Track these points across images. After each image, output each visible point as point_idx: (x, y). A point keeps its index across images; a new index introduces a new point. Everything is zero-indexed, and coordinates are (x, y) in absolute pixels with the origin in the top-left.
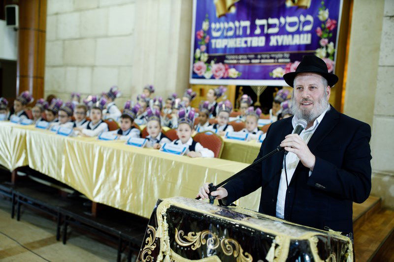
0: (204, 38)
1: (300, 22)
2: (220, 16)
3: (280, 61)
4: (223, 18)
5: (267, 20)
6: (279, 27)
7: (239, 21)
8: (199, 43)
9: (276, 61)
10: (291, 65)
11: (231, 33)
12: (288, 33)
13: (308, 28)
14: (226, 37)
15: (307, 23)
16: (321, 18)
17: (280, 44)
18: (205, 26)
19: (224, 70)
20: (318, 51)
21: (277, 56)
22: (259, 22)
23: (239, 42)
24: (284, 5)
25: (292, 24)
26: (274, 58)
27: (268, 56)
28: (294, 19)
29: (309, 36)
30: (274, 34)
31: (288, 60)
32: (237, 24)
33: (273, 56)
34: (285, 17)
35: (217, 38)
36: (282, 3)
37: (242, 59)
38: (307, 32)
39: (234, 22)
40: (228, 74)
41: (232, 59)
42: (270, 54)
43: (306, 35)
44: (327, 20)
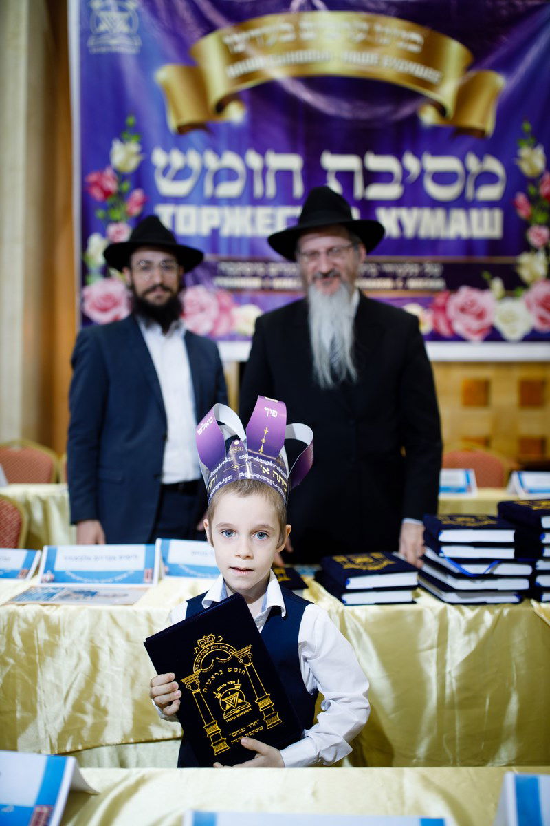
0: (122, 196)
1: (467, 172)
2: (183, 130)
3: (413, 284)
4: (195, 137)
5: (362, 157)
6: (403, 182)
7: (262, 152)
8: (100, 214)
9: (400, 284)
10: (447, 299)
11: (231, 189)
12: (434, 204)
13: (491, 192)
14: (214, 201)
15: (487, 178)
16: (526, 168)
17: (409, 232)
18: (124, 155)
19: (213, 312)
20: (525, 259)
21: (402, 270)
22: (333, 162)
23: (268, 221)
24: (414, 119)
25: (443, 178)
26: (394, 276)
27: (373, 270)
28: (448, 163)
29: (498, 215)
30: (388, 204)
31: (439, 284)
32: (254, 160)
33: (388, 268)
34: (418, 155)
35: (177, 201)
36: (406, 111)
37: (281, 275)
38: (491, 204)
39: (242, 154)
40: (232, 321)
41: (242, 275)
42: (378, 264)
43: (486, 213)
44: (541, 176)
